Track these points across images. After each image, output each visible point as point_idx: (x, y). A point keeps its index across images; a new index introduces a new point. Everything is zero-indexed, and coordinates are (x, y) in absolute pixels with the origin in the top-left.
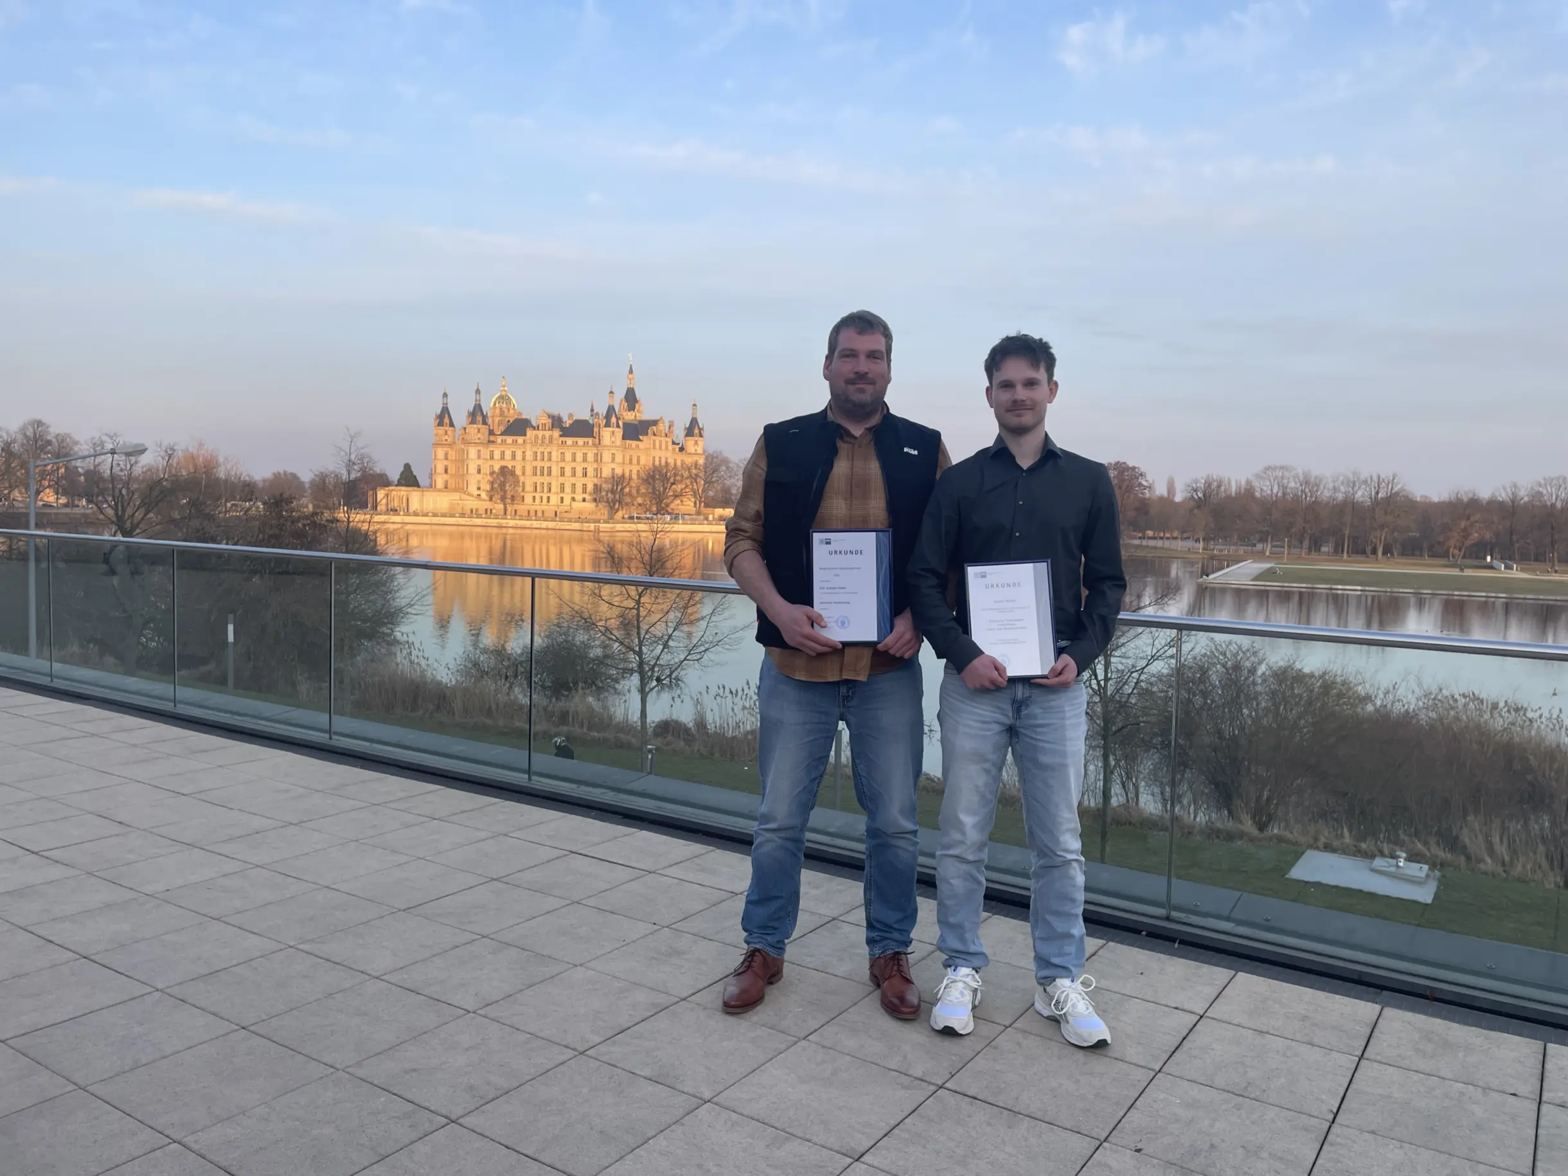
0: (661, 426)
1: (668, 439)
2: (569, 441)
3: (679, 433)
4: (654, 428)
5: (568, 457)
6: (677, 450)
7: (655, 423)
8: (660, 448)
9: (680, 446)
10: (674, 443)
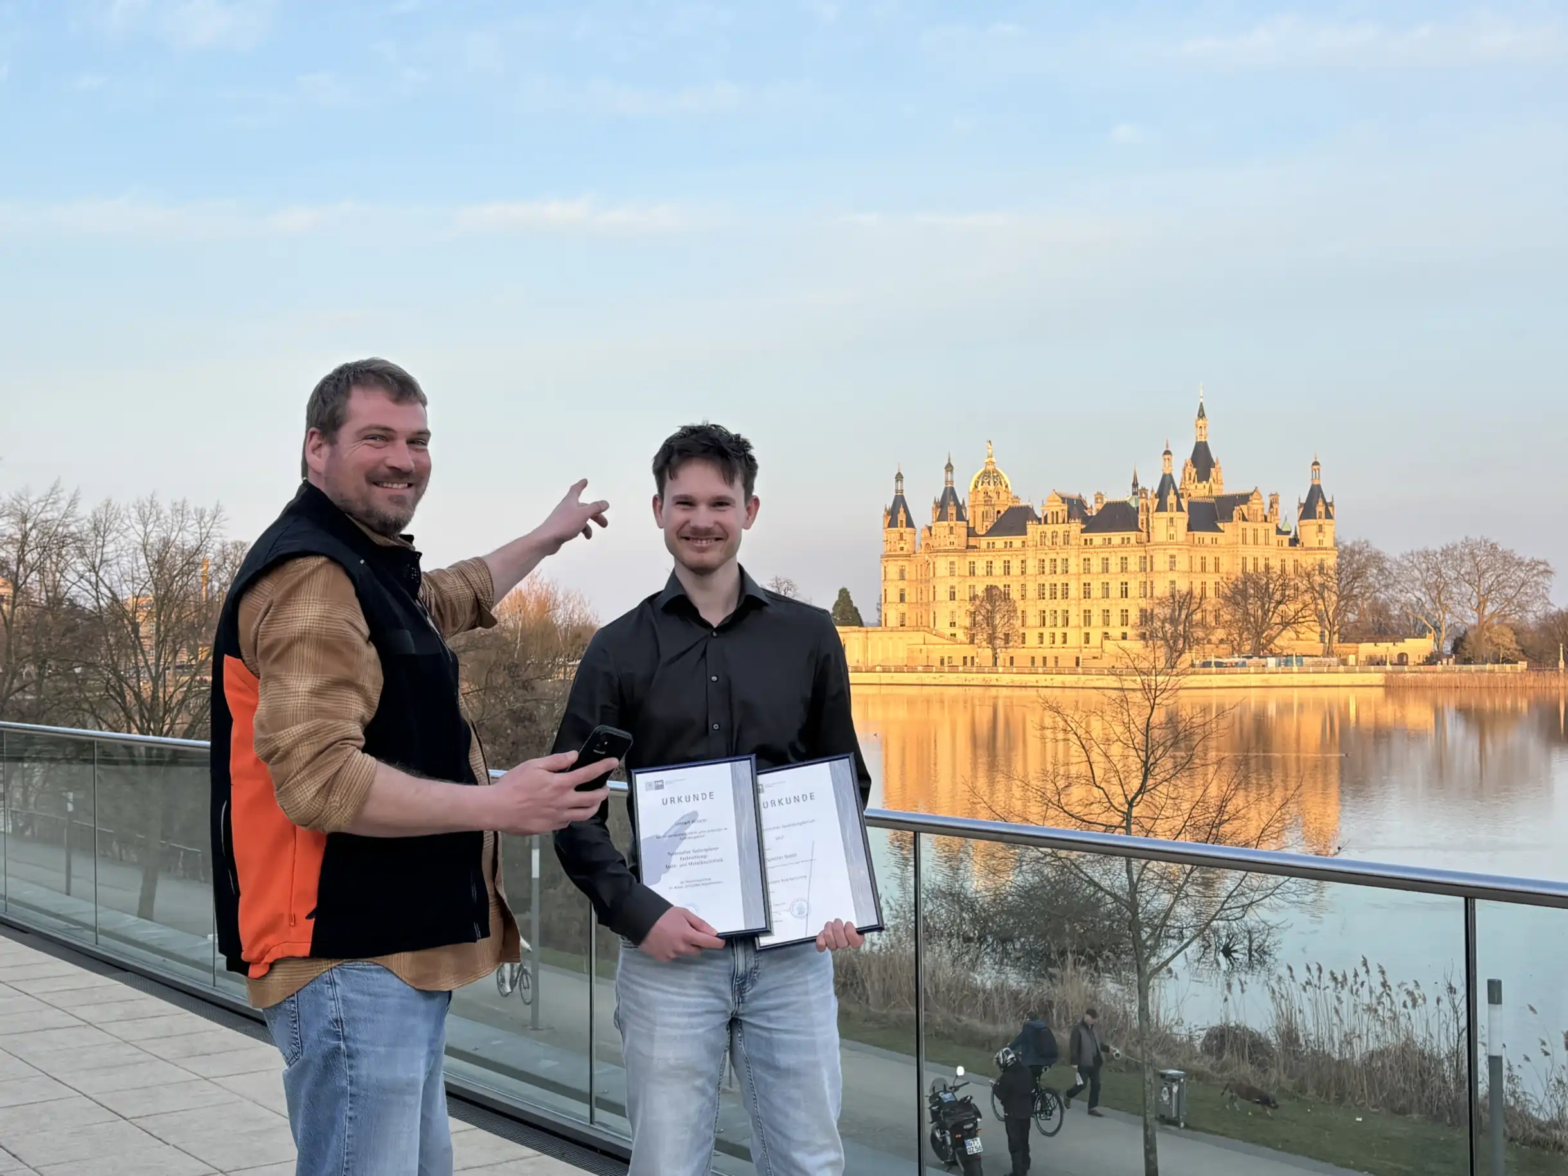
0: (1254, 504)
1: (1266, 525)
2: (1098, 538)
3: (1289, 513)
4: (1244, 507)
5: (1096, 565)
6: (1286, 543)
7: (1244, 499)
8: (1256, 542)
9: (1292, 536)
10: (1279, 531)
